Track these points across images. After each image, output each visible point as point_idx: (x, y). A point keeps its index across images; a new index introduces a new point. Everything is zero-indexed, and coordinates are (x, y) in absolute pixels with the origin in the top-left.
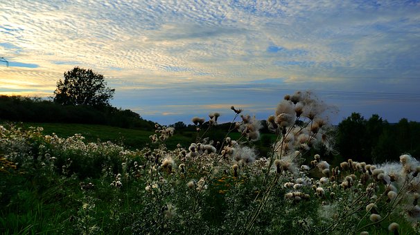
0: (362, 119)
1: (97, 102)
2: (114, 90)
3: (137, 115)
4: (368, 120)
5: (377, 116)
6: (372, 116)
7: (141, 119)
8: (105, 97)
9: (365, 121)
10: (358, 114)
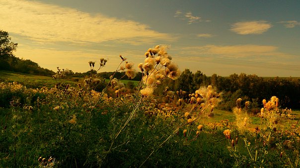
0: (191, 73)
1: (2, 53)
2: (16, 44)
3: (36, 64)
4: (194, 74)
5: (200, 72)
6: (196, 72)
7: (39, 67)
8: (9, 49)
9: (193, 75)
10: (188, 70)
